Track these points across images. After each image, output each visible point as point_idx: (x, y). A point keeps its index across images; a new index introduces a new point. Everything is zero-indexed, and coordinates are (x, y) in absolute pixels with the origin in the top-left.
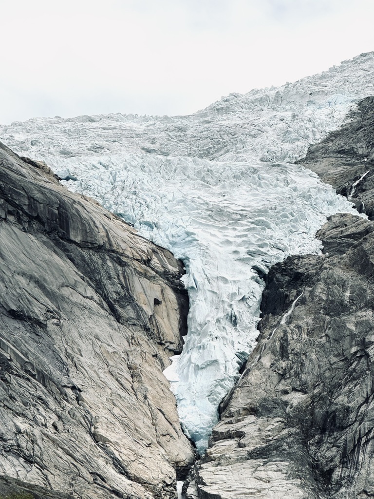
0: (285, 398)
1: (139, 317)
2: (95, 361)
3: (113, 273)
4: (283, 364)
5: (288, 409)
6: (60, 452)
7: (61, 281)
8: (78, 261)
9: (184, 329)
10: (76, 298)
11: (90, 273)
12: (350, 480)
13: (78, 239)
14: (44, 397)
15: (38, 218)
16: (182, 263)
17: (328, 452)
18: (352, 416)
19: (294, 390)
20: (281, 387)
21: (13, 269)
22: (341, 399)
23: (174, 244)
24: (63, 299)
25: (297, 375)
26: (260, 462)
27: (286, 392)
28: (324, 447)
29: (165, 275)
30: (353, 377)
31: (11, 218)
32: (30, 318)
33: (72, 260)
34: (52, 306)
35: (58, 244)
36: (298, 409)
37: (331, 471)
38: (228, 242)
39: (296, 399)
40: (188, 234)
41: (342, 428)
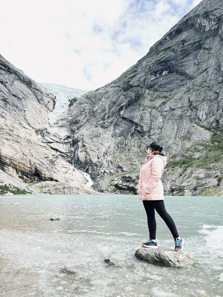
0: (68, 118)
1: (44, 103)
2: (31, 108)
3: (40, 95)
4: (69, 112)
5: (68, 120)
6: (13, 118)
7: (28, 93)
8: (32, 91)
9: (54, 108)
10: (30, 97)
11: (35, 94)
12: (78, 133)
13: (33, 87)
14: (16, 110)
15: (25, 81)
16: (55, 97)
17: (75, 127)
18: (80, 121)
19: (70, 116)
20: (68, 116)
21: (16, 88)
22: (78, 118)
23: (54, 94)
24: (27, 96)
25: (71, 114)
26: (61, 128)
27: (69, 117)
28: (74, 127)
29: (52, 98)
30: (81, 115)
31: (19, 80)
32: (18, 97)
33: (31, 91)
34: (24, 97)
35: (28, 87)
36: (70, 120)
37: (75, 131)
38: (65, 95)
39: (70, 118)
40: (57, 92)
41: (78, 123)
